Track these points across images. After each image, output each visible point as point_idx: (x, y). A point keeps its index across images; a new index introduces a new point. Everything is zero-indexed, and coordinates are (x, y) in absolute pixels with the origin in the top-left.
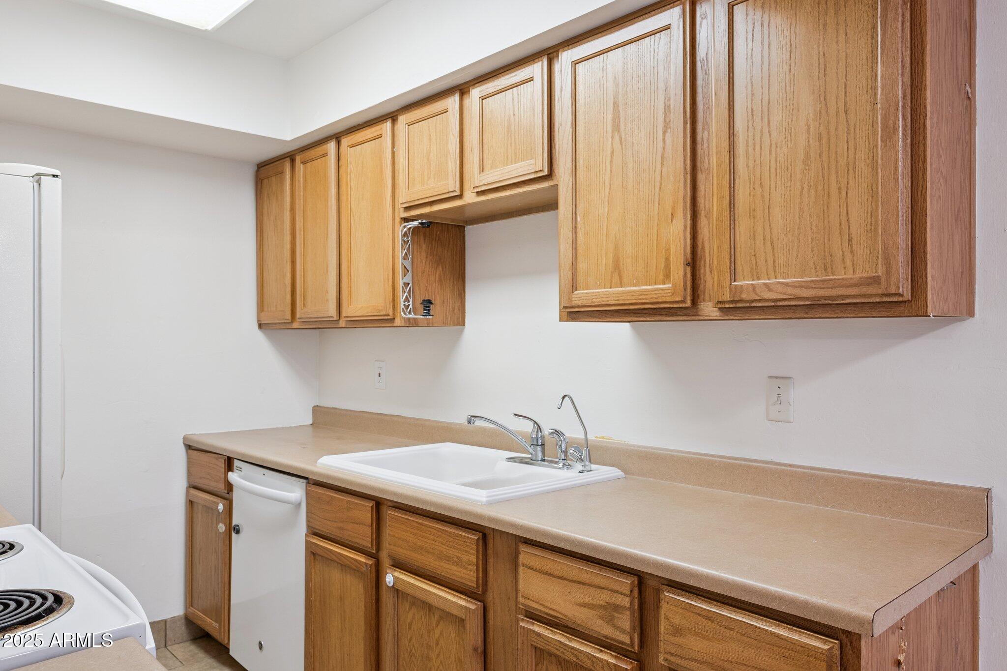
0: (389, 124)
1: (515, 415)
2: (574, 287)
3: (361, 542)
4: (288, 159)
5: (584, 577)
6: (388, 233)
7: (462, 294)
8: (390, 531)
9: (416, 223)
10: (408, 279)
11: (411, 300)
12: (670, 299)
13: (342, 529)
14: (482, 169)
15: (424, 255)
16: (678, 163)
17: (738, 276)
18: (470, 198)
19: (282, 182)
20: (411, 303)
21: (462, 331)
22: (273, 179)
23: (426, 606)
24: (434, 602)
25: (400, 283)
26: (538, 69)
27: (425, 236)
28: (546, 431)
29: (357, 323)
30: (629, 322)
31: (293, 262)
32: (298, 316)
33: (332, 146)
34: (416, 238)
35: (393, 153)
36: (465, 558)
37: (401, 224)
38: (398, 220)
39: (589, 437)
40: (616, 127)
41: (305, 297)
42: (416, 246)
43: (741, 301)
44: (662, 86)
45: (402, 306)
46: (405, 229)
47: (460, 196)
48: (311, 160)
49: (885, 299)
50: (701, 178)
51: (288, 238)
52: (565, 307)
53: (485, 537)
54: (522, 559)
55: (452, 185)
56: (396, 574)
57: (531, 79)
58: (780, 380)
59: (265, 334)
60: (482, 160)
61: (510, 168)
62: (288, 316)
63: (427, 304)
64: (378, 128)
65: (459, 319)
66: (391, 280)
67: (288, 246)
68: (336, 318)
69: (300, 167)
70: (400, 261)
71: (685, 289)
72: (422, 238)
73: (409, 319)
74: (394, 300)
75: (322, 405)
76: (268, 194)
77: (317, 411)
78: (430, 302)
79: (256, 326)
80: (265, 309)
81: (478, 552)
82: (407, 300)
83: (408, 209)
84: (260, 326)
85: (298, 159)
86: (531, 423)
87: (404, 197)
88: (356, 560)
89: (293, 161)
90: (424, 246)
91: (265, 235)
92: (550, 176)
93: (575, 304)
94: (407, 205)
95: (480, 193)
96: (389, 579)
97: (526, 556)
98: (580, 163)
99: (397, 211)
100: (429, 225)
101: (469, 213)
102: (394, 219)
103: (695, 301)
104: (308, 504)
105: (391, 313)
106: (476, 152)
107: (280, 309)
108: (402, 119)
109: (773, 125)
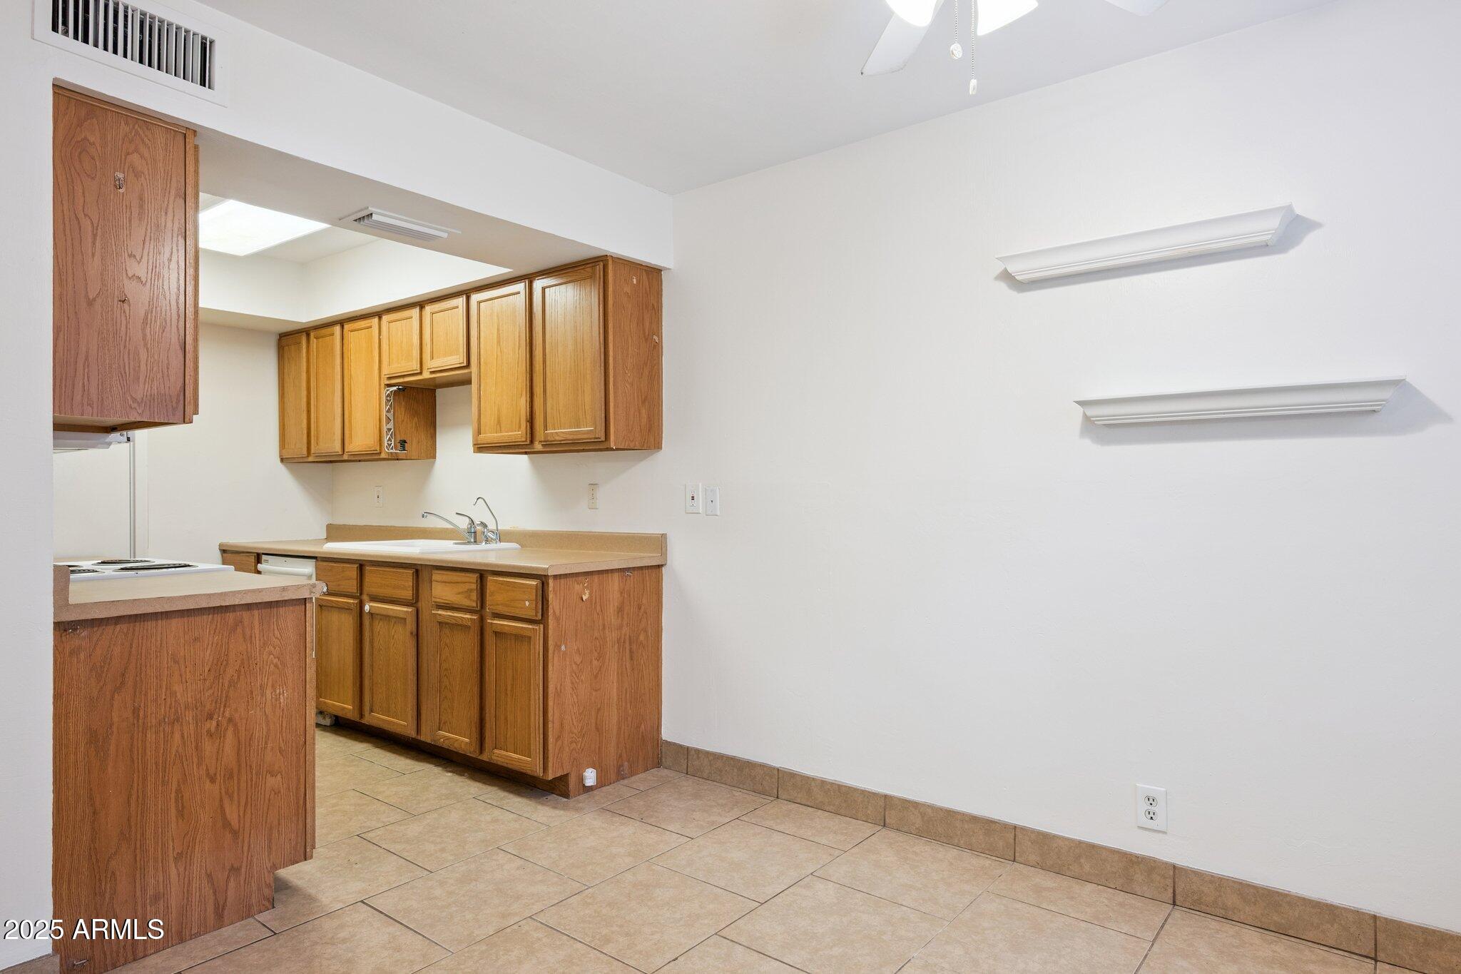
0: (376, 320)
1: (457, 513)
2: (479, 433)
3: (350, 590)
4: (304, 333)
5: (459, 579)
6: (376, 394)
7: (433, 436)
8: (369, 578)
9: (395, 388)
10: (391, 425)
11: (393, 440)
12: (520, 440)
13: (339, 585)
14: (432, 358)
15: (403, 409)
16: (523, 367)
17: (548, 428)
18: (426, 375)
19: (299, 350)
20: (393, 442)
21: (434, 463)
22: (293, 347)
23: (386, 617)
24: (391, 613)
25: (385, 429)
26: (461, 301)
27: (404, 397)
28: (477, 522)
29: (359, 458)
30: (526, 453)
31: (309, 412)
32: (312, 451)
33: (337, 329)
34: (397, 398)
35: (380, 339)
36: (406, 584)
37: (385, 388)
38: (383, 386)
39: (499, 528)
40: (499, 342)
41: (317, 439)
42: (396, 404)
43: (548, 441)
44: (518, 324)
45: (386, 444)
46: (388, 392)
47: (421, 373)
48: (322, 337)
49: (596, 440)
50: (534, 375)
51: (304, 393)
52: (475, 445)
53: (417, 571)
54: (434, 577)
55: (415, 366)
56: (371, 604)
57: (457, 307)
58: (593, 486)
59: (285, 466)
60: (432, 352)
61: (445, 359)
62: (305, 452)
63: (403, 443)
64: (369, 321)
65: (431, 454)
66: (378, 426)
67: (304, 400)
68: (340, 453)
69: (313, 341)
70: (384, 413)
71: (526, 434)
72: (402, 398)
73: (391, 453)
74: (380, 440)
75: (335, 523)
76: (288, 359)
77: (330, 528)
78: (405, 442)
79: (279, 459)
80: (286, 447)
81: (413, 579)
82: (390, 440)
83: (389, 378)
84: (282, 460)
85: (312, 335)
86: (468, 519)
87: (386, 371)
88: (348, 603)
89: (308, 335)
90: (403, 403)
91: (286, 389)
92: (468, 365)
93: (479, 442)
94: (388, 376)
95: (432, 372)
96: (367, 608)
97: (437, 576)
98: (482, 360)
99: (382, 379)
100: (403, 390)
101: (438, 382)
102: (380, 385)
103: (532, 442)
104: (316, 574)
105: (378, 449)
106: (429, 346)
107: (299, 447)
108: (385, 318)
109: (559, 352)
